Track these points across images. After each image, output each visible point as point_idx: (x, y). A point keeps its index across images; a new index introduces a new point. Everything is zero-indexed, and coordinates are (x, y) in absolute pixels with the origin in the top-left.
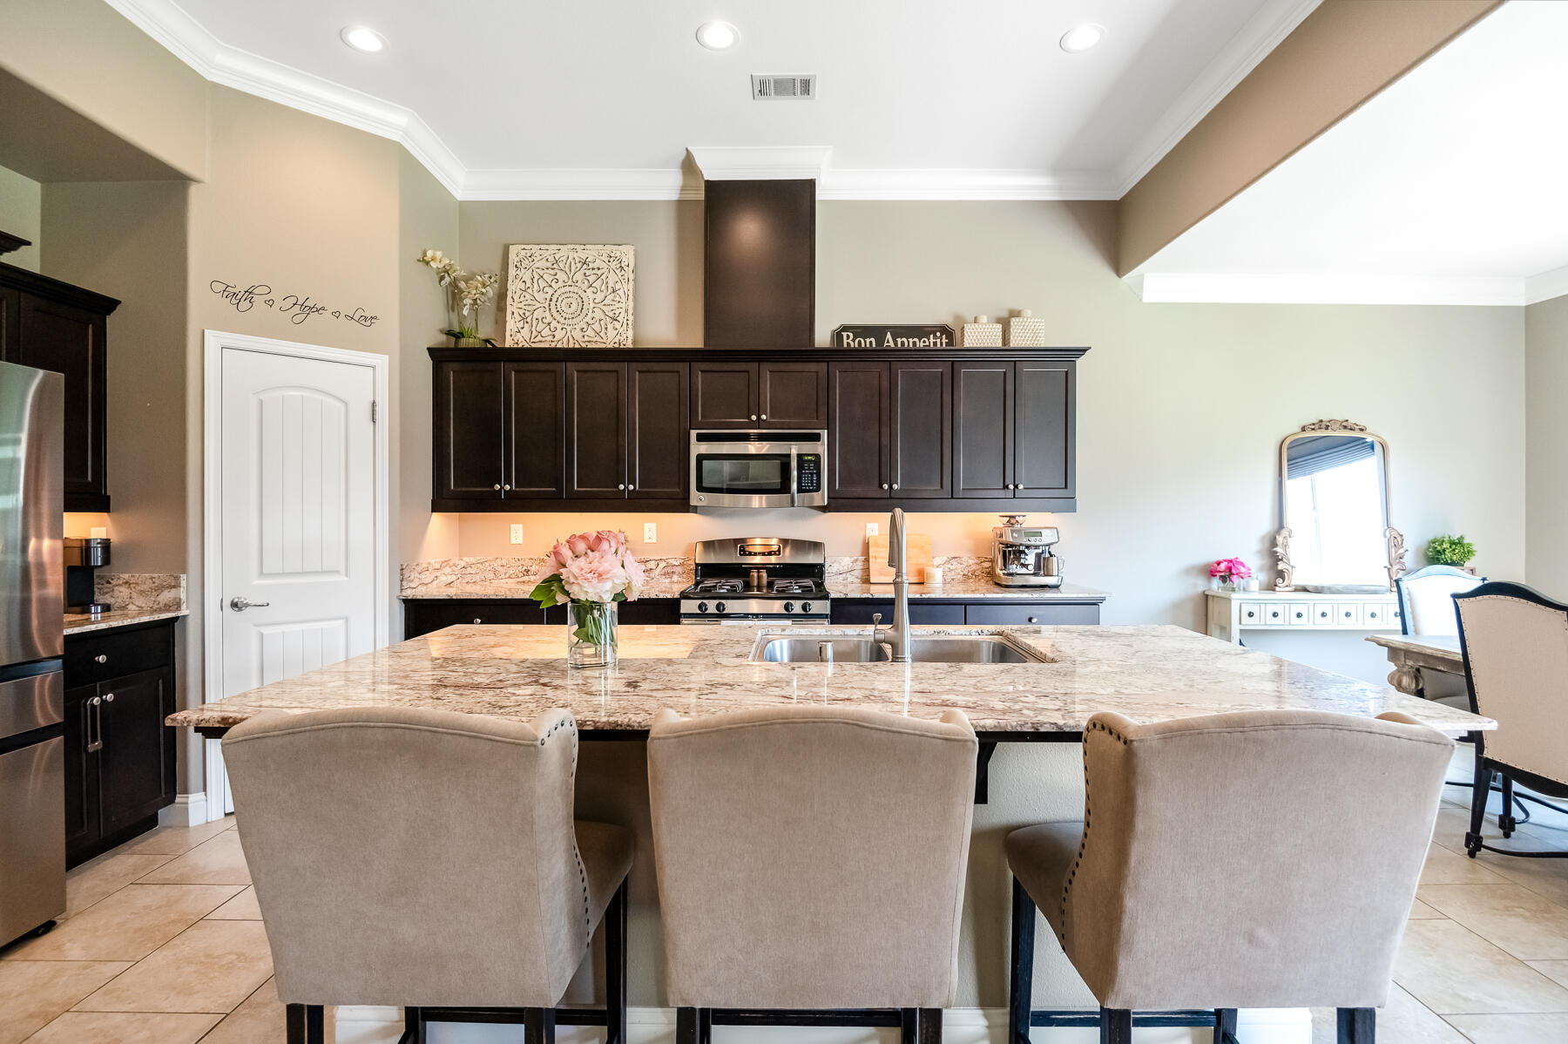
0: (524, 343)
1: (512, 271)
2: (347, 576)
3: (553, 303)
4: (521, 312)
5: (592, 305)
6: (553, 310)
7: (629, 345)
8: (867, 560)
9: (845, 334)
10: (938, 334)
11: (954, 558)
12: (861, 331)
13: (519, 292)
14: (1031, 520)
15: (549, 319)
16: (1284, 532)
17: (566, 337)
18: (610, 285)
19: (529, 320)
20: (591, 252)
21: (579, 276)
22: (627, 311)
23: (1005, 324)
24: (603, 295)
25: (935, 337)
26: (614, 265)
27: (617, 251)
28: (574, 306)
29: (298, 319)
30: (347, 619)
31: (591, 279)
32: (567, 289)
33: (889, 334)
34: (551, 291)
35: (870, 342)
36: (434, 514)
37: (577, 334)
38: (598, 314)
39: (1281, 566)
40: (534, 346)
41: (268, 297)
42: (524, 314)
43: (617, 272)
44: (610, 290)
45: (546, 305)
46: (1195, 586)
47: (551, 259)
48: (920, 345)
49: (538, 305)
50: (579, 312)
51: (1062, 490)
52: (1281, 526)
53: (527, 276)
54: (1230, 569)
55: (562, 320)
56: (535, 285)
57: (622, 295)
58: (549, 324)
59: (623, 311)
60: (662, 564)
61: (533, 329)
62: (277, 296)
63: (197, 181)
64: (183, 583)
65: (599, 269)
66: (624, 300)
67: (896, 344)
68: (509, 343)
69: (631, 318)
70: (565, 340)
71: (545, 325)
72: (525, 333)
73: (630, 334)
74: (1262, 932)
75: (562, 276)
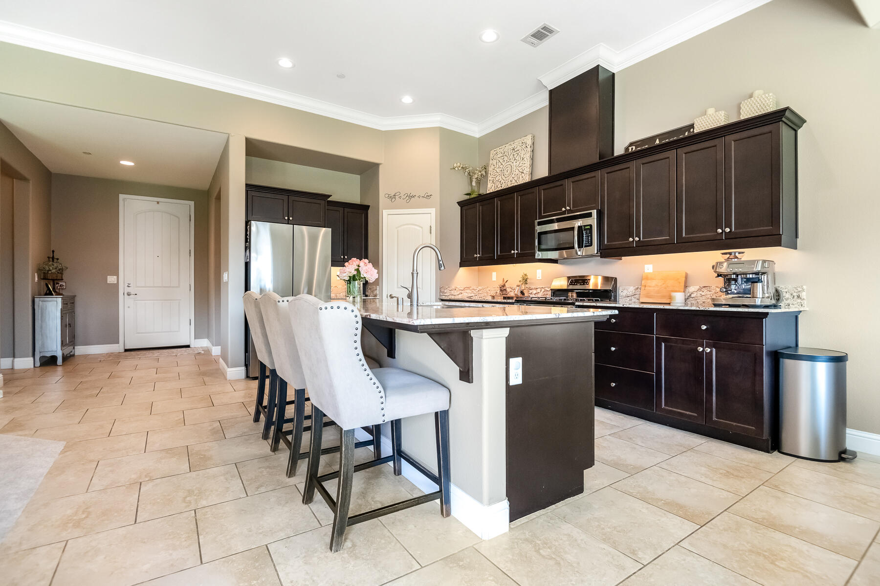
0: (493, 190)
1: (490, 162)
3: (502, 172)
4: (492, 179)
5: (515, 168)
6: (502, 175)
7: (529, 180)
9: (630, 149)
10: (692, 130)
11: (704, 287)
12: (639, 143)
13: (492, 170)
15: (500, 179)
17: (506, 186)
18: (522, 157)
19: (495, 181)
20: (516, 143)
21: (512, 156)
22: (527, 167)
24: (519, 162)
26: (524, 146)
27: (525, 139)
28: (509, 171)
31: (516, 156)
32: (508, 164)
33: (657, 140)
34: (502, 167)
36: (461, 268)
37: (509, 184)
38: (517, 171)
43: (525, 149)
44: (521, 159)
45: (500, 173)
47: (503, 152)
49: (498, 174)
53: (495, 163)
55: (505, 178)
56: (498, 165)
57: (526, 160)
58: (501, 181)
60: (543, 290)
61: (496, 185)
63: (381, 164)
64: (378, 289)
65: (519, 150)
68: (488, 192)
71: (499, 183)
72: (493, 186)
73: (527, 178)
75: (506, 158)
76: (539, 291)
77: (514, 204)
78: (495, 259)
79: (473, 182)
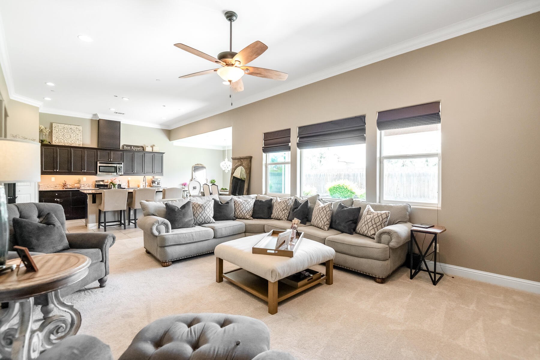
0: (57, 143)
1: (53, 128)
2: (30, 186)
3: (64, 136)
4: (56, 137)
7: (81, 146)
8: (129, 184)
9: (125, 146)
10: (141, 148)
12: (127, 146)
14: (156, 177)
15: (63, 138)
17: (67, 143)
18: (77, 133)
19: (58, 138)
20: (72, 127)
21: (70, 131)
22: (81, 139)
23: (152, 147)
24: (75, 135)
27: (78, 127)
28: (69, 137)
31: (73, 132)
32: (67, 133)
33: (132, 147)
34: (63, 133)
35: (129, 148)
37: (70, 142)
38: (74, 138)
40: (60, 144)
43: (79, 131)
45: (62, 136)
47: (63, 127)
48: (138, 149)
49: (60, 136)
51: (161, 173)
52: (192, 178)
53: (57, 130)
54: (185, 184)
55: (66, 139)
56: (59, 132)
57: (80, 136)
60: (87, 185)
61: (59, 140)
62: (20, 136)
65: (74, 130)
67: (134, 149)
68: (54, 143)
71: (62, 140)
72: (57, 141)
73: (82, 144)
77: (83, 153)
78: (69, 172)
79: (44, 135)
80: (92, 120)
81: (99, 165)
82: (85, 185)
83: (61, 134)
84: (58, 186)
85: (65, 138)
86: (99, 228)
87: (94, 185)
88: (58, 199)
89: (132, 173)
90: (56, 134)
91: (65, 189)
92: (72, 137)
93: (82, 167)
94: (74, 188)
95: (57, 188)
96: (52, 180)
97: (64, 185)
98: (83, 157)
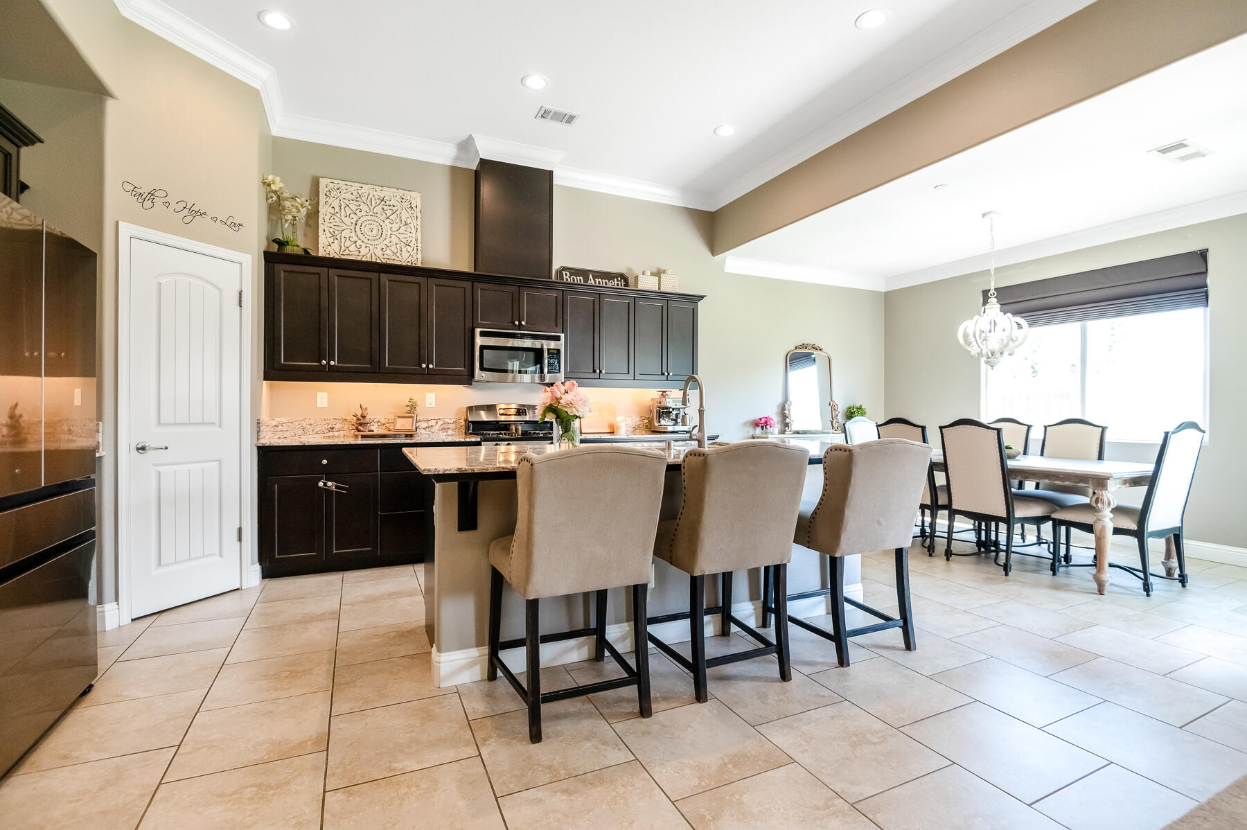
0: (335, 254)
1: (322, 198)
2: (220, 426)
3: (358, 227)
4: (331, 230)
5: (389, 232)
6: (359, 232)
7: (419, 264)
9: (564, 273)
10: (619, 279)
12: (576, 272)
13: (330, 215)
14: (674, 393)
15: (355, 238)
16: (789, 403)
18: (403, 219)
19: (338, 237)
20: (388, 193)
21: (379, 209)
22: (416, 240)
23: (658, 274)
24: (398, 226)
25: (617, 280)
26: (406, 205)
27: (407, 195)
28: (375, 232)
29: (187, 220)
30: (220, 462)
31: (389, 213)
32: (369, 218)
33: (591, 275)
34: (355, 218)
35: (580, 279)
36: (265, 381)
37: (379, 253)
38: (395, 240)
39: (787, 421)
40: (343, 257)
41: (165, 200)
42: (334, 232)
43: (409, 210)
44: (403, 223)
45: (352, 228)
46: (748, 432)
47: (355, 193)
48: (609, 285)
49: (345, 227)
50: (379, 236)
51: (692, 375)
52: (787, 399)
53: (336, 204)
54: (766, 422)
55: (366, 240)
56: (343, 211)
57: (413, 228)
58: (355, 242)
59: (414, 240)
60: (440, 422)
61: (342, 244)
62: (172, 199)
63: (114, 98)
64: (100, 429)
65: (394, 206)
66: (414, 231)
67: (595, 283)
68: (321, 253)
69: (420, 245)
70: (369, 255)
71: (351, 243)
72: (335, 246)
73: (419, 256)
74: (882, 520)
76: (434, 424)
77: (424, 294)
78: (374, 372)
79: (286, 221)
80: (454, 171)
81: (479, 341)
82: (433, 423)
83: (347, 220)
84: (337, 426)
85: (363, 238)
86: (492, 677)
87: (463, 423)
88: (330, 484)
89: (592, 376)
90: (332, 220)
91: (360, 441)
92: (387, 232)
93: (422, 352)
94: (395, 436)
95: (336, 434)
96: (319, 405)
97: (361, 424)
98: (424, 310)
